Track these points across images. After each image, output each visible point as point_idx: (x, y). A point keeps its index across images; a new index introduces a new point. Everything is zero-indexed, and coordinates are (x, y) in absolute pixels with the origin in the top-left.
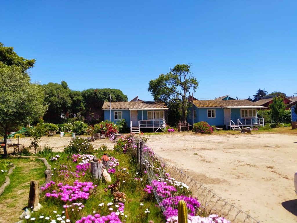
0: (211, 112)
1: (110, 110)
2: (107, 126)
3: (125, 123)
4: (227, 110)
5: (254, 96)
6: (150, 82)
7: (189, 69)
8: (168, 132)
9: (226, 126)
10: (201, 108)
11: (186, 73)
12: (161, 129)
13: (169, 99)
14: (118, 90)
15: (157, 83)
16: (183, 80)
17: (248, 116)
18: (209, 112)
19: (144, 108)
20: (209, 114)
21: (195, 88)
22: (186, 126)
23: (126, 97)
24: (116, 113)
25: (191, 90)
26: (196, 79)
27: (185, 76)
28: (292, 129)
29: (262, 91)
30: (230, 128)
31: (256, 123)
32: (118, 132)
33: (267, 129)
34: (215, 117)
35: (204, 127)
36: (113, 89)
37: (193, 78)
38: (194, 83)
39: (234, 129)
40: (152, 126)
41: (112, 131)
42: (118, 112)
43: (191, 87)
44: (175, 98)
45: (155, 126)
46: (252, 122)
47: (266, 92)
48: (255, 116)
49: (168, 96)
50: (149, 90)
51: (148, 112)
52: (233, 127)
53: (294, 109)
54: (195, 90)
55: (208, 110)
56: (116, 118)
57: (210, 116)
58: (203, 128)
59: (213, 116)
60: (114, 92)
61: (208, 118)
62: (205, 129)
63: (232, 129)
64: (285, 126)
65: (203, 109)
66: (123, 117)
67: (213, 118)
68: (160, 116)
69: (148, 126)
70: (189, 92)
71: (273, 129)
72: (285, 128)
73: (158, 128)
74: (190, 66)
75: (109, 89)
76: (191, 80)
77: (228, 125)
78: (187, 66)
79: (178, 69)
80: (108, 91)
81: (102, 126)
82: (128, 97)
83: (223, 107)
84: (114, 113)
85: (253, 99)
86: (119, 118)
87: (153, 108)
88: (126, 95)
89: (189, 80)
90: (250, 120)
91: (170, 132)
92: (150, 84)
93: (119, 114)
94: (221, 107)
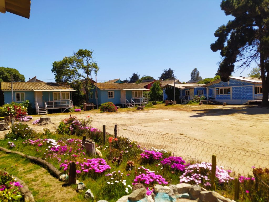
0: (111, 93)
1: (12, 91)
2: (15, 109)
3: (30, 104)
4: (123, 91)
5: (130, 78)
6: (54, 64)
7: (91, 55)
8: (75, 111)
9: (122, 104)
10: (103, 89)
11: (89, 58)
12: (68, 109)
13: (71, 80)
14: (14, 69)
15: (62, 65)
16: (85, 64)
17: (138, 97)
18: (109, 93)
19: (50, 89)
20: (109, 95)
21: (96, 72)
22: (91, 106)
23: (24, 77)
24: (18, 95)
25: (93, 73)
26: (97, 64)
27: (88, 60)
28: (166, 106)
29: (136, 75)
30: (126, 106)
31: (143, 102)
32: (27, 114)
33: (150, 106)
34: (114, 98)
35: (111, 106)
36: (7, 68)
37: (94, 63)
38: (95, 68)
39: (129, 107)
40: (60, 106)
41: (21, 114)
42: (20, 93)
43: (92, 71)
44: (77, 80)
45: (62, 106)
46: (140, 101)
47: (139, 76)
48: (142, 96)
49: (70, 78)
50: (53, 71)
51: (53, 93)
52: (128, 106)
53: (165, 90)
54: (96, 74)
55: (108, 92)
56: (19, 100)
57: (110, 97)
58: (110, 108)
59: (112, 97)
60: (9, 71)
61: (109, 98)
62: (112, 108)
63: (127, 107)
64: (160, 103)
65: (104, 91)
66: (26, 98)
67: (112, 98)
68: (66, 96)
69: (55, 106)
70: (91, 76)
71: (154, 106)
72: (160, 104)
73: (65, 109)
74: (92, 52)
75: (3, 67)
76: (93, 65)
77: (124, 104)
78: (90, 51)
79: (81, 53)
80: (2, 70)
81: (9, 108)
82: (25, 77)
83: (120, 89)
84: (16, 95)
85: (129, 81)
86: (22, 99)
87: (59, 89)
88: (23, 75)
89: (91, 65)
90: (139, 100)
91: (77, 112)
92: (53, 65)
93: (21, 95)
94: (118, 89)
